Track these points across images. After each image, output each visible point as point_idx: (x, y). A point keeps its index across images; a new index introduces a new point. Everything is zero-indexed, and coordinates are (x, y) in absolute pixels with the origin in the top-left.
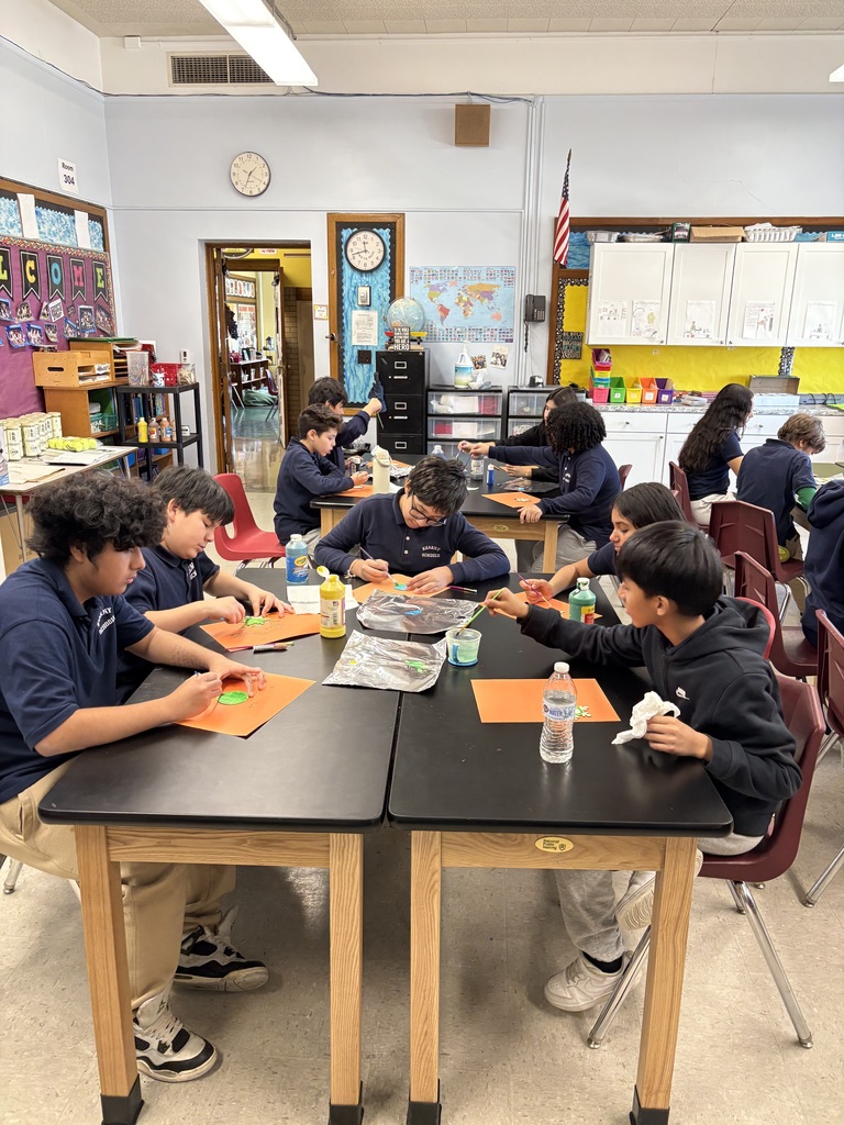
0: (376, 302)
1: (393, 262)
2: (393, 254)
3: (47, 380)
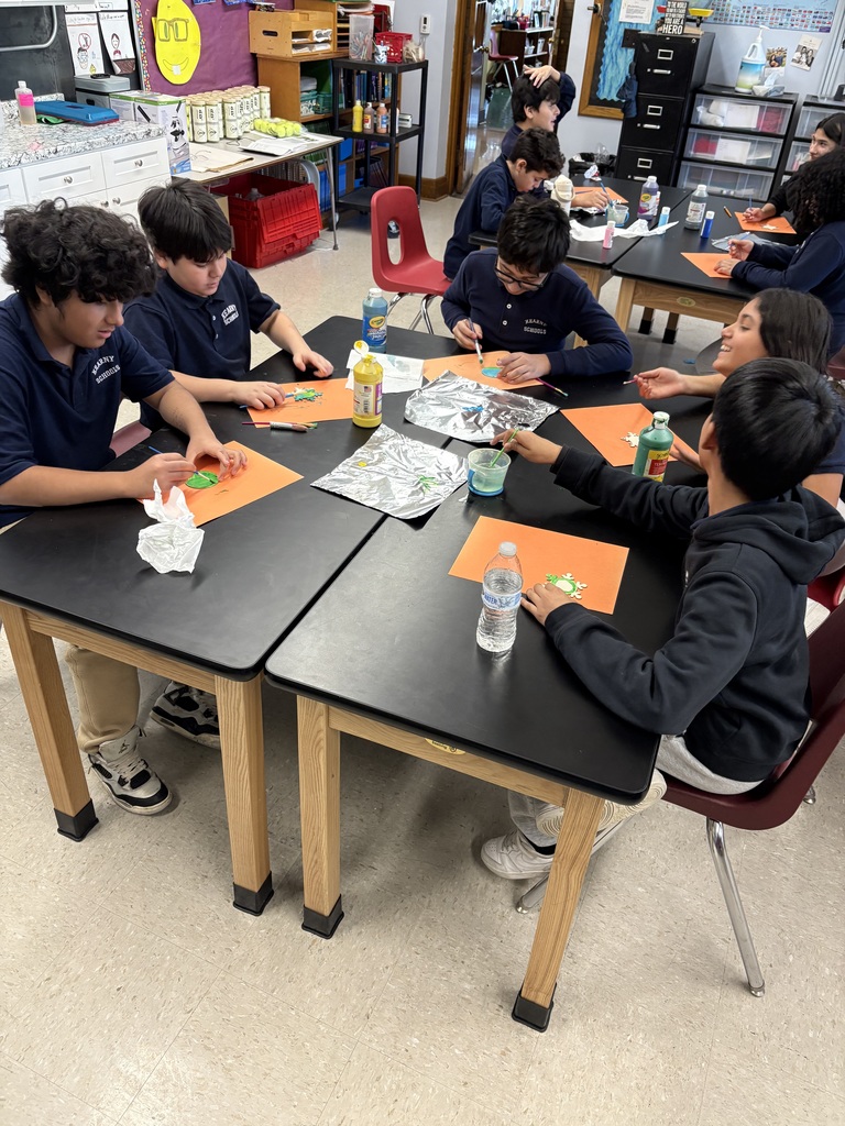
3: (261, 46)
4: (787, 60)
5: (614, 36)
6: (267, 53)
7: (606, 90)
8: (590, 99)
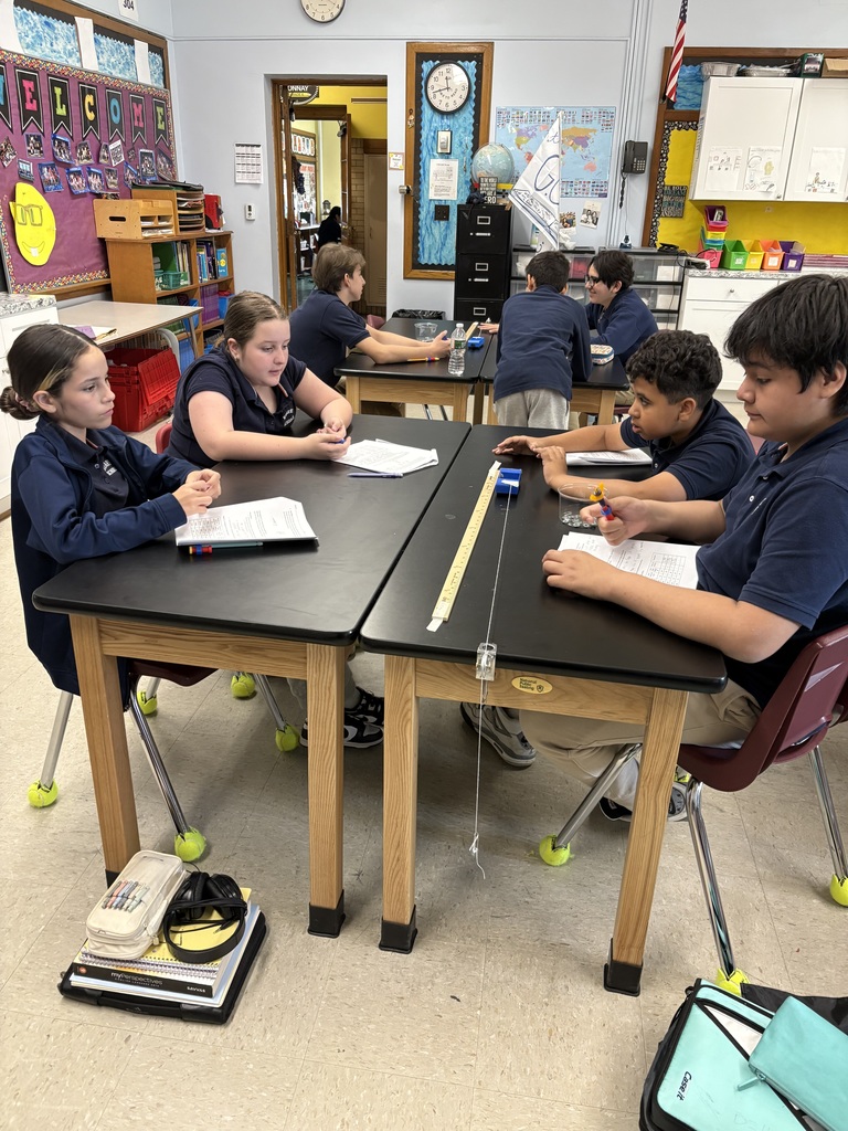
0: (457, 150)
1: (478, 101)
2: (478, 92)
3: (108, 230)
4: (577, 221)
5: (426, 213)
6: (116, 236)
7: (426, 256)
8: (413, 264)
